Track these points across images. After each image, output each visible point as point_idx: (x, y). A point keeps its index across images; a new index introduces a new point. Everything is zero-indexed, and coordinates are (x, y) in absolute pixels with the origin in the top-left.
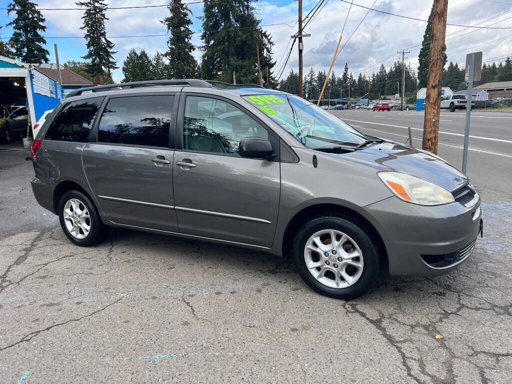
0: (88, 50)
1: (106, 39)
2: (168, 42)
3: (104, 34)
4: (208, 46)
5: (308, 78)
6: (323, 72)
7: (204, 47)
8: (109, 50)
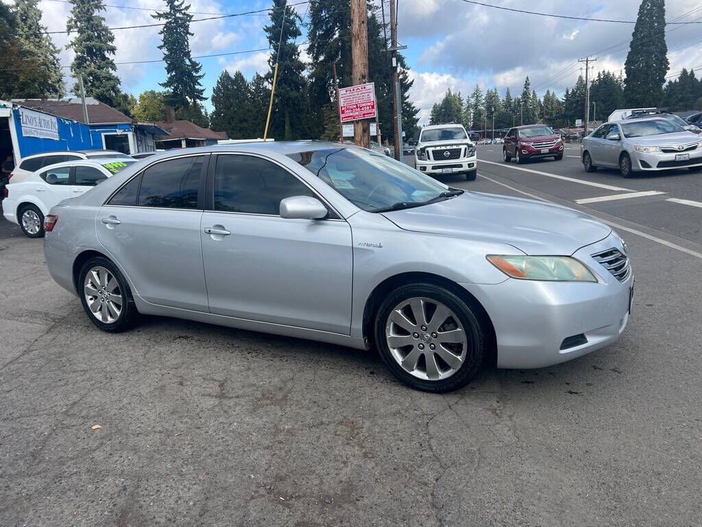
0: (169, 76)
1: (190, 60)
2: (269, 61)
3: (187, 54)
4: (316, 63)
5: (473, 101)
6: (494, 91)
7: (312, 64)
8: (194, 74)
